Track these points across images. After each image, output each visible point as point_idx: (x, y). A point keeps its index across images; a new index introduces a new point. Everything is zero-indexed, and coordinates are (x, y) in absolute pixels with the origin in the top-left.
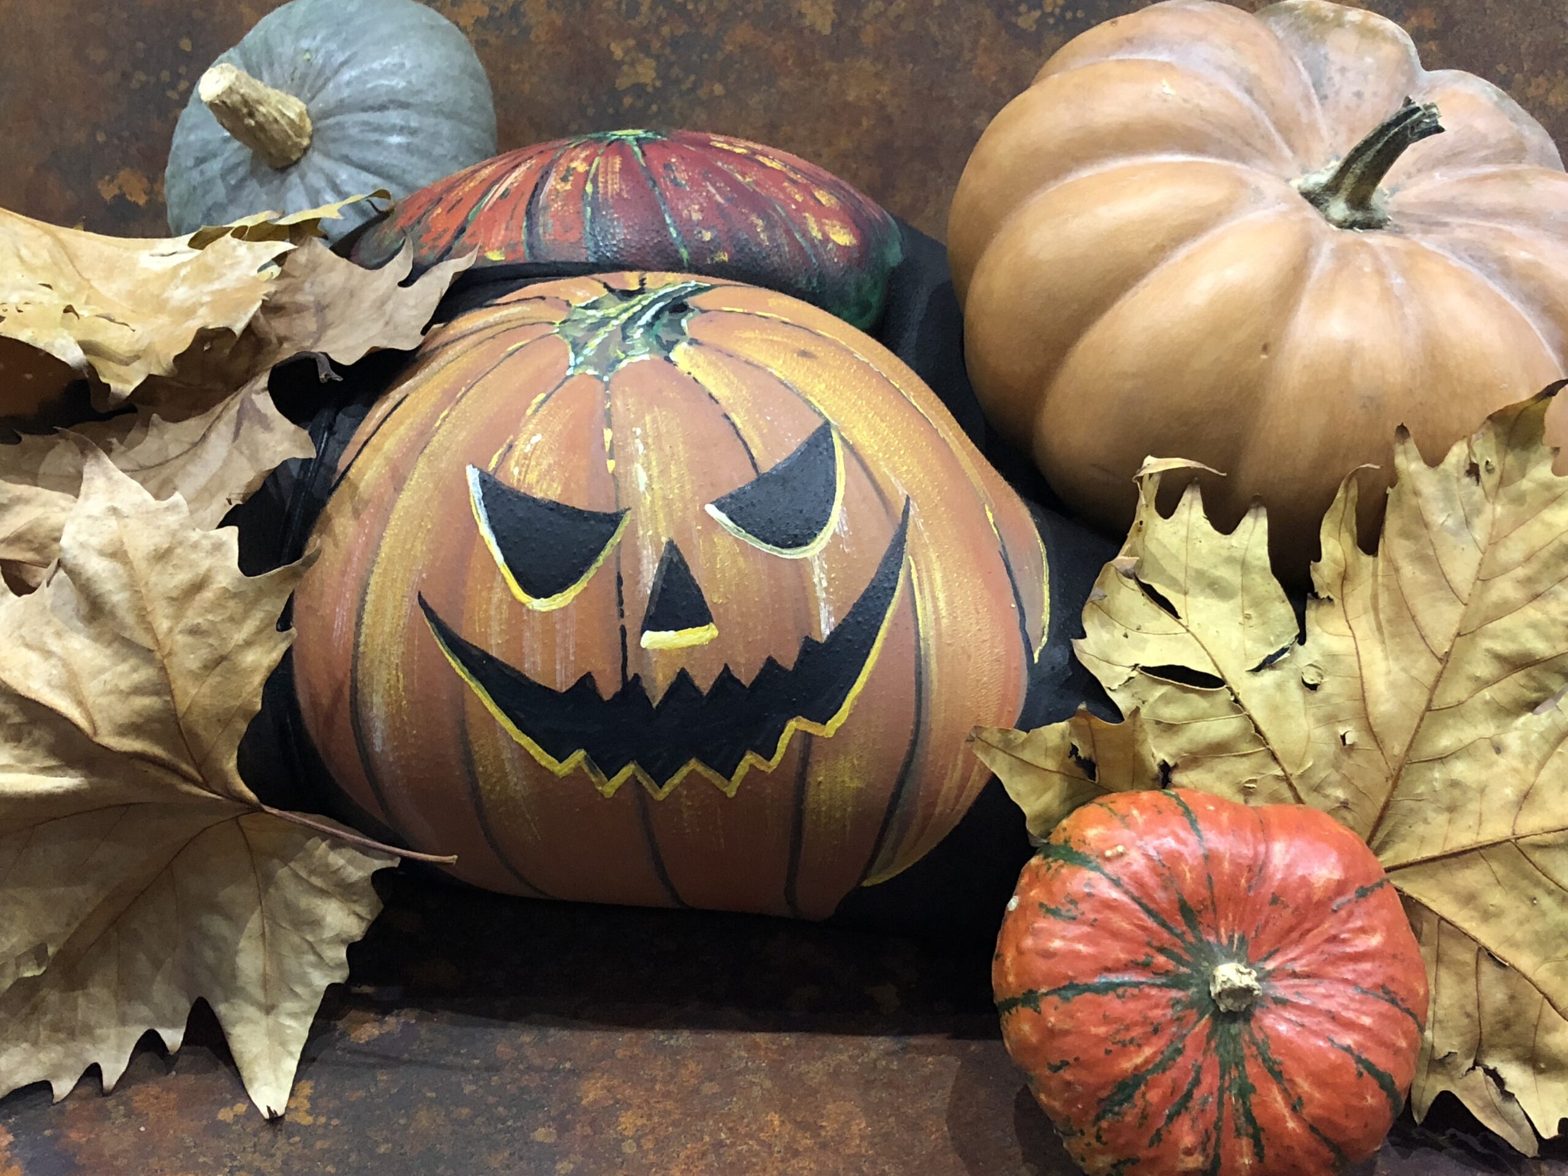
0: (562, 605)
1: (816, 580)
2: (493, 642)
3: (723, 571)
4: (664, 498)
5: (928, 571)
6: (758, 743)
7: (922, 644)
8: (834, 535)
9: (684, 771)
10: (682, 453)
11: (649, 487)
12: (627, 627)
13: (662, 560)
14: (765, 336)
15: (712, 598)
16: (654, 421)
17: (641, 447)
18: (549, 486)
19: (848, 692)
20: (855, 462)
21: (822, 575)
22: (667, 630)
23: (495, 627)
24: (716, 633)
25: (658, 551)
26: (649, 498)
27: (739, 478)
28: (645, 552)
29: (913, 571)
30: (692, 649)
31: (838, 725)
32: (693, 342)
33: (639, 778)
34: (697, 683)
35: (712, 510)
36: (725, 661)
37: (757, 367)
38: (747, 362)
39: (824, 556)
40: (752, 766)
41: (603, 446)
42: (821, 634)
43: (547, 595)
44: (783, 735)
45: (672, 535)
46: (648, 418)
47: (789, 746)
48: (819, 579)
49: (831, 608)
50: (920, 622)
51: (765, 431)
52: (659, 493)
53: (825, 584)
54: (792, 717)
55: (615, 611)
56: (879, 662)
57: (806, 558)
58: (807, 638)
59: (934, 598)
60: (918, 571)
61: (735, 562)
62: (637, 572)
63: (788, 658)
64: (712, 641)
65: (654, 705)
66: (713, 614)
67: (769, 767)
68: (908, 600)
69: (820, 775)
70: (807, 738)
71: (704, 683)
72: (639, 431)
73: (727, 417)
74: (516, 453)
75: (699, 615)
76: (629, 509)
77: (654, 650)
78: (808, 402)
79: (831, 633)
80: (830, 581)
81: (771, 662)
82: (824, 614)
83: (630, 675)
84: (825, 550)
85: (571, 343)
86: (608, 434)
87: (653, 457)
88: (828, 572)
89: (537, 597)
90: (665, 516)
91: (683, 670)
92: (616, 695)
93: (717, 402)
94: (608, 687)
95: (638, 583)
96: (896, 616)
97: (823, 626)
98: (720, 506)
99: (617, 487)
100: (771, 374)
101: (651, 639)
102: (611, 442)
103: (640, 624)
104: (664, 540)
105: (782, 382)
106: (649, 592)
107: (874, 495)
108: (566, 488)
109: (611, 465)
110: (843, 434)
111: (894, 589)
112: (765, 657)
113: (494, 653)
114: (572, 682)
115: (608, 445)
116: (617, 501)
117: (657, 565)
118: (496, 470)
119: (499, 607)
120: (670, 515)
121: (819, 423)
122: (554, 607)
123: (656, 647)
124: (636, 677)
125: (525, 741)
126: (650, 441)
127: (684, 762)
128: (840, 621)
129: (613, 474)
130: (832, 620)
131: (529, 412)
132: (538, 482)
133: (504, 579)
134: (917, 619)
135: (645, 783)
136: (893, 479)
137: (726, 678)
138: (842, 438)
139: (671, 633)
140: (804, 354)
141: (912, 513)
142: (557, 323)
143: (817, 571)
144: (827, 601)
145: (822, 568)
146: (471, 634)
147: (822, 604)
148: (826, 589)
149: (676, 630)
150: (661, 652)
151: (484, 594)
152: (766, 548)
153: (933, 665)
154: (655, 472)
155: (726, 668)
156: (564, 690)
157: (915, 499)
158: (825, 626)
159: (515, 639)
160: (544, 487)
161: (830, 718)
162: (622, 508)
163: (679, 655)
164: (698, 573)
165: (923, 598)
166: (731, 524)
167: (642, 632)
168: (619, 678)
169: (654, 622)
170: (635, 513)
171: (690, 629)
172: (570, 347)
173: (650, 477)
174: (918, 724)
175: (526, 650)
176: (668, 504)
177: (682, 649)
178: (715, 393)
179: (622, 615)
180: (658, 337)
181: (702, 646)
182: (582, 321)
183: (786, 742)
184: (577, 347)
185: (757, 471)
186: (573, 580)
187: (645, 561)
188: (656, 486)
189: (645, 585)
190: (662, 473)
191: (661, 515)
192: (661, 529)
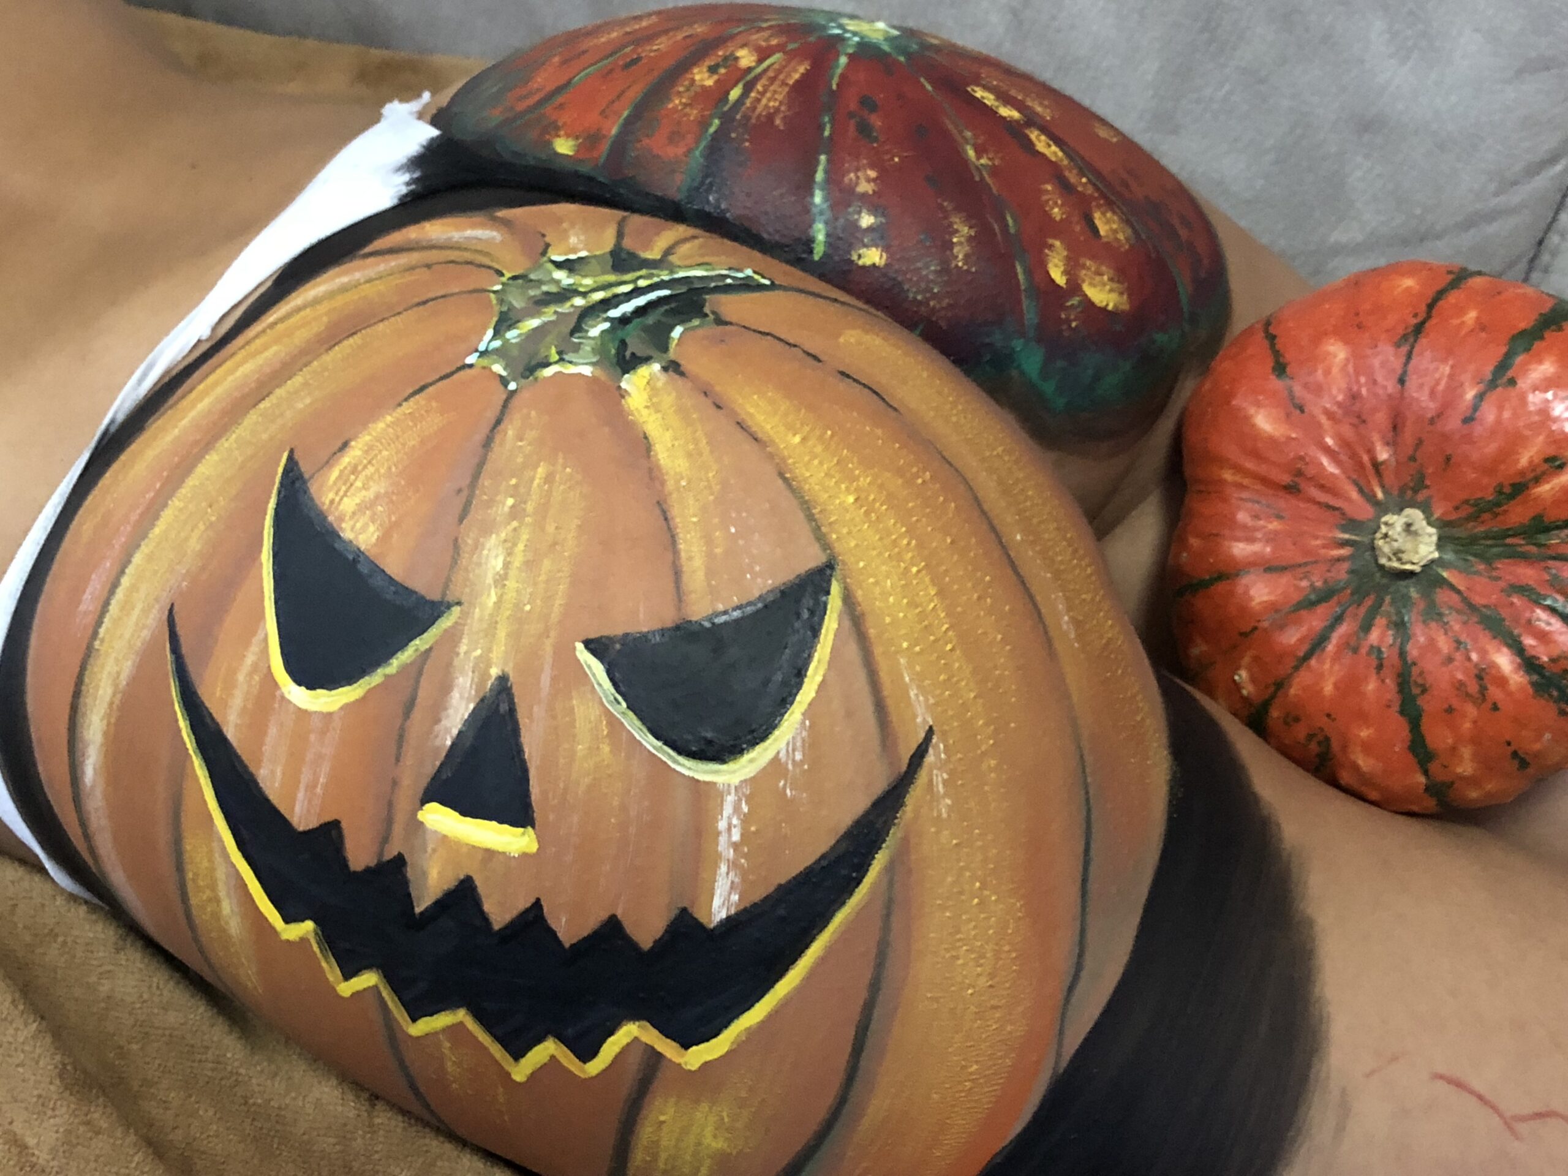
0: (326, 709)
1: (722, 824)
4: (518, 605)
8: (776, 760)
9: (447, 1018)
11: (501, 580)
12: (402, 785)
13: (482, 700)
16: (549, 478)
18: (364, 528)
20: (854, 646)
21: (735, 821)
24: (533, 845)
25: (479, 685)
26: (493, 598)
27: (647, 614)
28: (461, 680)
30: (488, 855)
31: (712, 1056)
32: (673, 367)
33: (384, 995)
34: (487, 906)
35: (585, 653)
36: (537, 893)
37: (755, 437)
39: (747, 788)
40: (554, 1058)
42: (710, 914)
43: (311, 686)
44: (614, 1039)
45: (509, 668)
47: (621, 1056)
48: (728, 824)
49: (738, 879)
51: (719, 550)
52: (510, 595)
53: (736, 836)
55: (389, 750)
57: (714, 783)
58: (685, 911)
61: (594, 750)
62: (440, 705)
63: (645, 931)
64: (525, 855)
65: (418, 910)
66: (537, 815)
67: (583, 1071)
69: (663, 1114)
70: (653, 1056)
71: (498, 912)
73: (666, 510)
74: (345, 461)
75: (516, 809)
76: (459, 603)
77: (435, 832)
78: (814, 517)
79: (729, 917)
80: (746, 834)
81: (613, 922)
82: (722, 884)
83: (392, 852)
84: (751, 780)
85: (501, 313)
87: (523, 539)
88: (746, 819)
90: (508, 635)
91: (470, 879)
92: (367, 870)
93: (661, 480)
94: (359, 853)
95: (435, 724)
97: (717, 902)
98: (602, 652)
99: (455, 561)
100: (773, 455)
101: (435, 816)
103: (424, 786)
104: (495, 672)
105: (784, 475)
106: (449, 743)
107: (870, 712)
108: (385, 538)
110: (852, 589)
112: (606, 913)
113: (229, 734)
114: (313, 823)
116: (446, 586)
117: (472, 706)
120: (515, 636)
121: (818, 560)
122: (315, 707)
123: (439, 829)
124: (401, 858)
127: (448, 1006)
128: (747, 905)
130: (735, 897)
132: (354, 514)
133: (266, 639)
135: (390, 1004)
136: (913, 693)
137: (533, 921)
138: (847, 597)
141: (930, 758)
142: (508, 275)
143: (728, 809)
144: (733, 865)
145: (737, 807)
146: (209, 694)
147: (723, 868)
148: (735, 846)
149: (471, 816)
150: (445, 840)
151: (238, 645)
152: (650, 743)
154: (518, 560)
155: (537, 905)
156: (302, 829)
157: (944, 734)
158: (720, 904)
159: (257, 728)
160: (358, 525)
161: (700, 1042)
162: (450, 598)
163: (469, 856)
164: (533, 743)
166: (608, 682)
167: (426, 800)
168: (377, 848)
169: (446, 793)
170: (465, 615)
171: (494, 823)
172: (495, 319)
173: (507, 565)
175: (267, 750)
176: (520, 620)
177: (477, 849)
179: (398, 760)
180: (623, 344)
181: (508, 856)
182: (540, 282)
183: (617, 1048)
184: (505, 322)
185: (678, 613)
186: (350, 679)
187: (455, 694)
188: (511, 584)
189: (448, 730)
190: (530, 565)
191: (502, 633)
192: (498, 652)
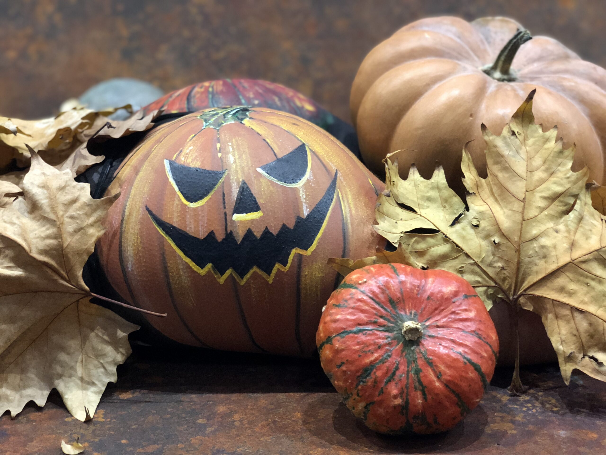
0: (201, 205)
1: (301, 195)
2: (175, 220)
3: (264, 191)
4: (241, 166)
5: (346, 194)
6: (280, 259)
7: (344, 219)
8: (308, 180)
9: (251, 271)
10: (247, 151)
11: (235, 162)
12: (227, 212)
13: (240, 187)
14: (279, 118)
15: (260, 201)
16: (236, 141)
17: (231, 149)
18: (196, 163)
19: (315, 237)
20: (315, 157)
21: (303, 194)
22: (243, 213)
23: (176, 215)
24: (262, 214)
25: (238, 184)
26: (235, 166)
27: (270, 159)
28: (233, 185)
29: (340, 194)
30: (252, 221)
31: (312, 250)
32: (251, 118)
33: (233, 275)
34: (255, 234)
35: (259, 170)
36: (266, 225)
37: (276, 126)
38: (272, 124)
39: (304, 187)
40: (278, 269)
41: (217, 149)
42: (304, 215)
43: (196, 201)
44: (290, 256)
45: (244, 178)
46: (234, 140)
47: (293, 260)
48: (302, 195)
49: (308, 206)
50: (343, 211)
51: (280, 145)
52: (238, 164)
53: (304, 197)
54: (293, 248)
55: (222, 206)
56: (327, 225)
57: (296, 188)
58: (298, 217)
59: (349, 204)
60: (342, 194)
61: (269, 188)
62: (231, 192)
63: (291, 225)
64: (261, 217)
65: (239, 243)
66: (261, 206)
67: (285, 270)
68: (338, 203)
69: (306, 272)
70: (300, 256)
71: (258, 234)
72: (230, 144)
73: (264, 140)
74: (183, 153)
75: (255, 208)
76: (227, 169)
77: (238, 221)
78: (296, 137)
79: (308, 215)
80: (307, 196)
81: (284, 225)
82: (304, 208)
83: (229, 232)
84: (304, 185)
86: (218, 145)
87: (236, 153)
88: (305, 193)
89: (192, 202)
90: (241, 172)
91: (249, 229)
92: (224, 239)
93: (260, 135)
94: (220, 236)
95: (231, 195)
96: (334, 209)
97: (304, 212)
98: (263, 168)
99: (222, 161)
100: (282, 128)
101: (236, 217)
102: (220, 148)
103: (232, 211)
104: (241, 180)
105: (286, 131)
106: (235, 199)
107: (323, 167)
108: (202, 162)
109: (220, 155)
110: (310, 148)
111: (332, 199)
112: (282, 224)
113: (175, 225)
114: (206, 235)
115: (218, 149)
116: (222, 167)
117: (238, 189)
118: (175, 159)
119: (177, 207)
120: (243, 172)
121: (301, 144)
122: (198, 206)
123: (239, 220)
124: (231, 232)
125: (188, 260)
126: (235, 147)
127: (251, 268)
128: (311, 210)
129: (220, 158)
130: (308, 210)
131: (188, 140)
132: (191, 162)
133: (179, 197)
134: (342, 210)
135: (236, 277)
136: (330, 164)
137: (267, 233)
138: (310, 149)
139: (245, 214)
140: (294, 124)
141: (338, 175)
142: (199, 116)
143: (301, 192)
144: (305, 203)
145: (303, 191)
146: (166, 218)
147: (304, 204)
148: (305, 199)
149: (246, 213)
150: (241, 222)
151: (171, 203)
152: (280, 183)
153: (350, 226)
154: (237, 157)
155: (267, 228)
156: (203, 238)
157: (339, 171)
158: (305, 212)
159: (183, 219)
160: (194, 163)
161: (309, 247)
162: (224, 169)
163: (248, 223)
164: (255, 192)
165: (344, 203)
166: (267, 175)
167: (233, 214)
168: (225, 232)
169: (237, 210)
170: (229, 171)
171: (252, 213)
172: (203, 121)
173: (235, 159)
174: (344, 248)
175: (188, 223)
176: (242, 168)
177: (249, 220)
178: (259, 132)
179: (225, 208)
180: (237, 117)
181: (257, 219)
182: (208, 114)
183: (292, 258)
184: (207, 121)
185: (277, 157)
186: (206, 195)
187: (233, 188)
188: (237, 162)
189: (234, 197)
190: (240, 157)
191: (239, 172)
192: (240, 176)
